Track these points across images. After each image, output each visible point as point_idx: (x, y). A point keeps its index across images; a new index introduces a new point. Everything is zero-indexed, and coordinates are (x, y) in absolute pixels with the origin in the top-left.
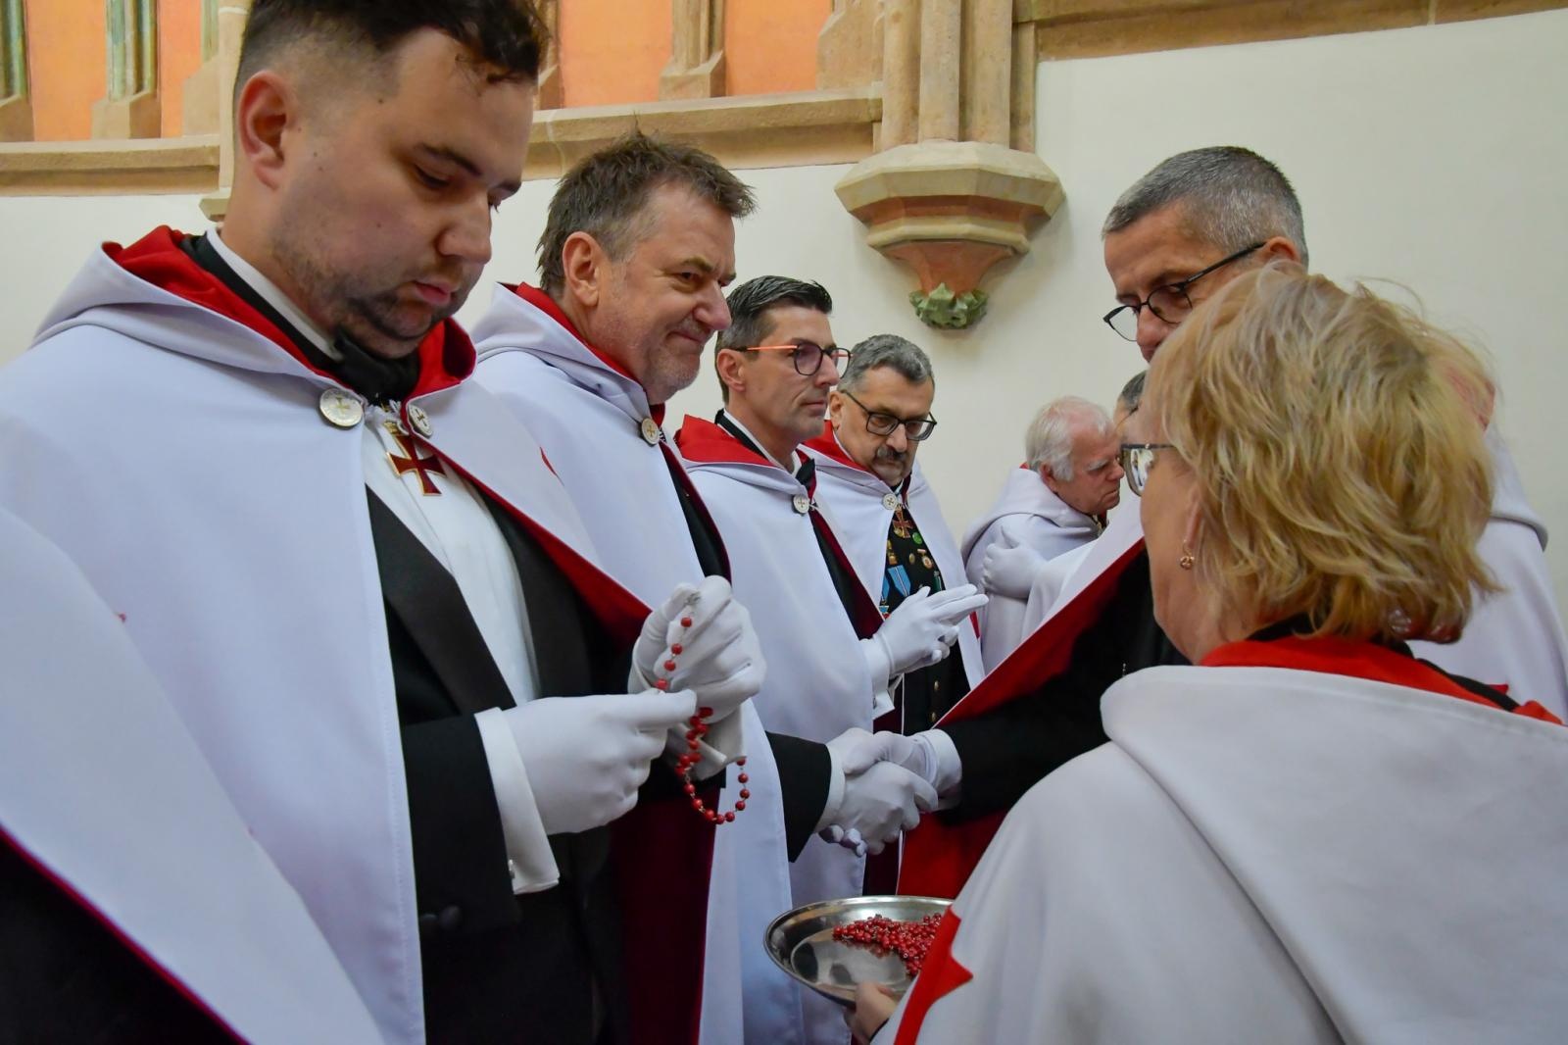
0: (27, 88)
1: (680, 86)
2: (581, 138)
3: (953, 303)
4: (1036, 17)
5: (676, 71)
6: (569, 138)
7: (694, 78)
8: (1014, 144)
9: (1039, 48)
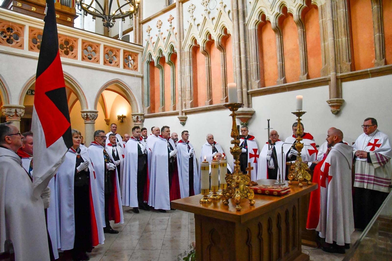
0: (164, 105)
1: (222, 100)
2: (211, 108)
3: (243, 123)
4: (250, 93)
5: (222, 99)
6: (210, 108)
7: (224, 100)
8: (249, 107)
9: (252, 97)
